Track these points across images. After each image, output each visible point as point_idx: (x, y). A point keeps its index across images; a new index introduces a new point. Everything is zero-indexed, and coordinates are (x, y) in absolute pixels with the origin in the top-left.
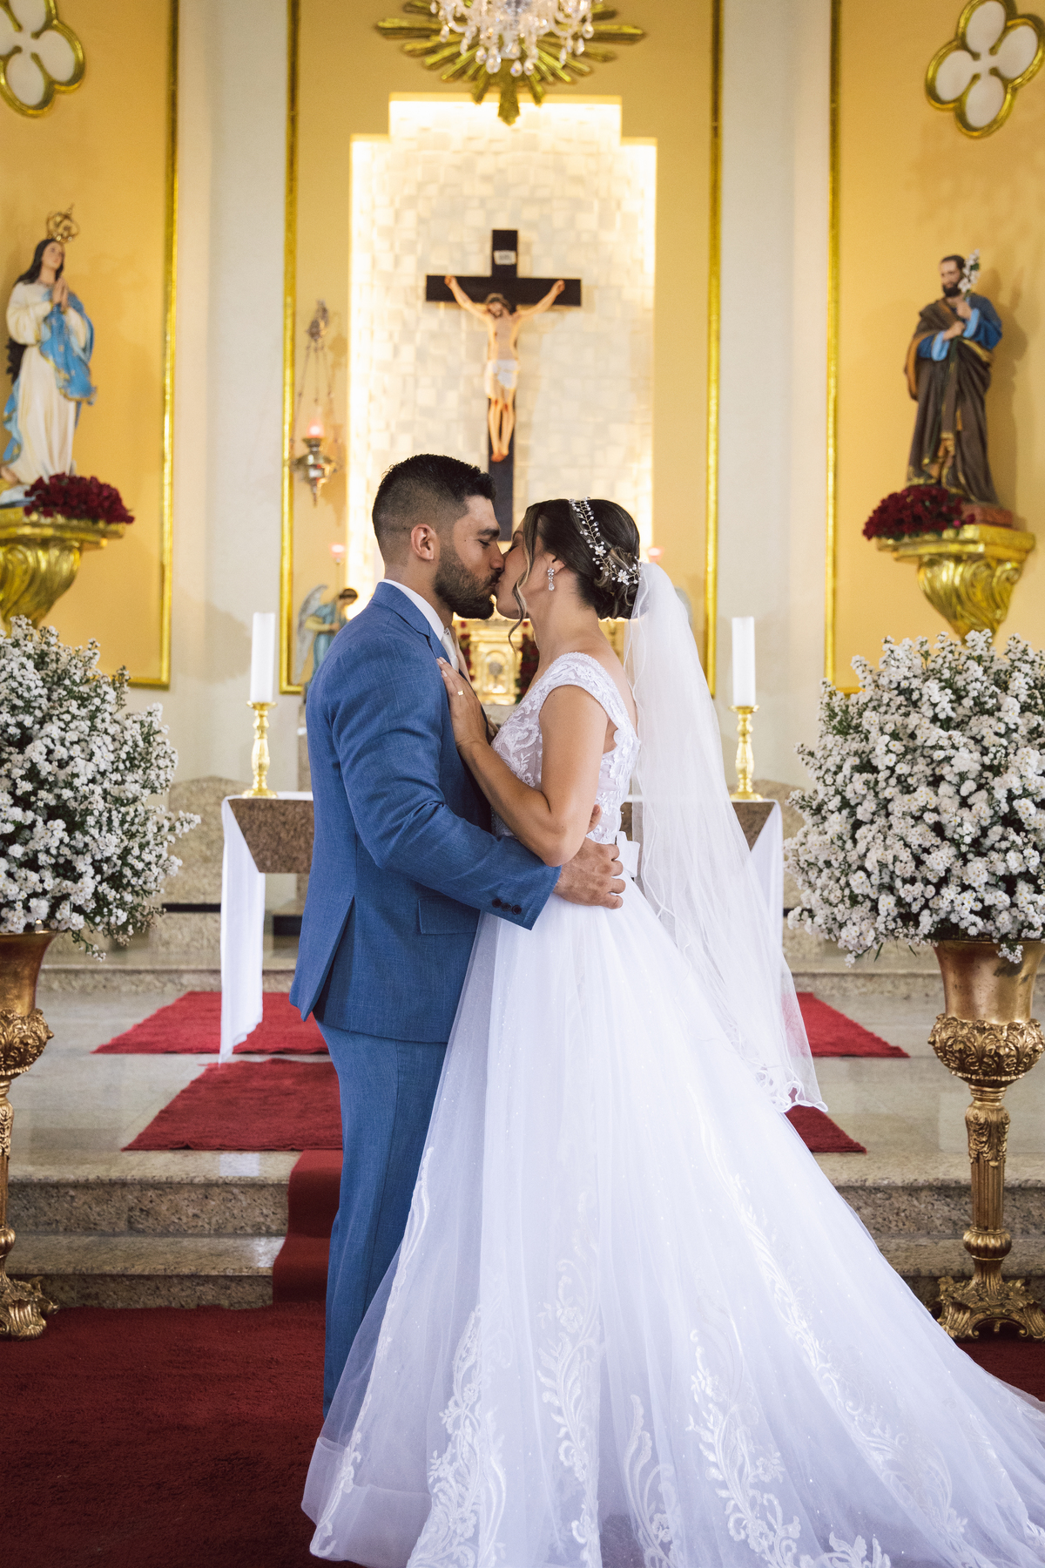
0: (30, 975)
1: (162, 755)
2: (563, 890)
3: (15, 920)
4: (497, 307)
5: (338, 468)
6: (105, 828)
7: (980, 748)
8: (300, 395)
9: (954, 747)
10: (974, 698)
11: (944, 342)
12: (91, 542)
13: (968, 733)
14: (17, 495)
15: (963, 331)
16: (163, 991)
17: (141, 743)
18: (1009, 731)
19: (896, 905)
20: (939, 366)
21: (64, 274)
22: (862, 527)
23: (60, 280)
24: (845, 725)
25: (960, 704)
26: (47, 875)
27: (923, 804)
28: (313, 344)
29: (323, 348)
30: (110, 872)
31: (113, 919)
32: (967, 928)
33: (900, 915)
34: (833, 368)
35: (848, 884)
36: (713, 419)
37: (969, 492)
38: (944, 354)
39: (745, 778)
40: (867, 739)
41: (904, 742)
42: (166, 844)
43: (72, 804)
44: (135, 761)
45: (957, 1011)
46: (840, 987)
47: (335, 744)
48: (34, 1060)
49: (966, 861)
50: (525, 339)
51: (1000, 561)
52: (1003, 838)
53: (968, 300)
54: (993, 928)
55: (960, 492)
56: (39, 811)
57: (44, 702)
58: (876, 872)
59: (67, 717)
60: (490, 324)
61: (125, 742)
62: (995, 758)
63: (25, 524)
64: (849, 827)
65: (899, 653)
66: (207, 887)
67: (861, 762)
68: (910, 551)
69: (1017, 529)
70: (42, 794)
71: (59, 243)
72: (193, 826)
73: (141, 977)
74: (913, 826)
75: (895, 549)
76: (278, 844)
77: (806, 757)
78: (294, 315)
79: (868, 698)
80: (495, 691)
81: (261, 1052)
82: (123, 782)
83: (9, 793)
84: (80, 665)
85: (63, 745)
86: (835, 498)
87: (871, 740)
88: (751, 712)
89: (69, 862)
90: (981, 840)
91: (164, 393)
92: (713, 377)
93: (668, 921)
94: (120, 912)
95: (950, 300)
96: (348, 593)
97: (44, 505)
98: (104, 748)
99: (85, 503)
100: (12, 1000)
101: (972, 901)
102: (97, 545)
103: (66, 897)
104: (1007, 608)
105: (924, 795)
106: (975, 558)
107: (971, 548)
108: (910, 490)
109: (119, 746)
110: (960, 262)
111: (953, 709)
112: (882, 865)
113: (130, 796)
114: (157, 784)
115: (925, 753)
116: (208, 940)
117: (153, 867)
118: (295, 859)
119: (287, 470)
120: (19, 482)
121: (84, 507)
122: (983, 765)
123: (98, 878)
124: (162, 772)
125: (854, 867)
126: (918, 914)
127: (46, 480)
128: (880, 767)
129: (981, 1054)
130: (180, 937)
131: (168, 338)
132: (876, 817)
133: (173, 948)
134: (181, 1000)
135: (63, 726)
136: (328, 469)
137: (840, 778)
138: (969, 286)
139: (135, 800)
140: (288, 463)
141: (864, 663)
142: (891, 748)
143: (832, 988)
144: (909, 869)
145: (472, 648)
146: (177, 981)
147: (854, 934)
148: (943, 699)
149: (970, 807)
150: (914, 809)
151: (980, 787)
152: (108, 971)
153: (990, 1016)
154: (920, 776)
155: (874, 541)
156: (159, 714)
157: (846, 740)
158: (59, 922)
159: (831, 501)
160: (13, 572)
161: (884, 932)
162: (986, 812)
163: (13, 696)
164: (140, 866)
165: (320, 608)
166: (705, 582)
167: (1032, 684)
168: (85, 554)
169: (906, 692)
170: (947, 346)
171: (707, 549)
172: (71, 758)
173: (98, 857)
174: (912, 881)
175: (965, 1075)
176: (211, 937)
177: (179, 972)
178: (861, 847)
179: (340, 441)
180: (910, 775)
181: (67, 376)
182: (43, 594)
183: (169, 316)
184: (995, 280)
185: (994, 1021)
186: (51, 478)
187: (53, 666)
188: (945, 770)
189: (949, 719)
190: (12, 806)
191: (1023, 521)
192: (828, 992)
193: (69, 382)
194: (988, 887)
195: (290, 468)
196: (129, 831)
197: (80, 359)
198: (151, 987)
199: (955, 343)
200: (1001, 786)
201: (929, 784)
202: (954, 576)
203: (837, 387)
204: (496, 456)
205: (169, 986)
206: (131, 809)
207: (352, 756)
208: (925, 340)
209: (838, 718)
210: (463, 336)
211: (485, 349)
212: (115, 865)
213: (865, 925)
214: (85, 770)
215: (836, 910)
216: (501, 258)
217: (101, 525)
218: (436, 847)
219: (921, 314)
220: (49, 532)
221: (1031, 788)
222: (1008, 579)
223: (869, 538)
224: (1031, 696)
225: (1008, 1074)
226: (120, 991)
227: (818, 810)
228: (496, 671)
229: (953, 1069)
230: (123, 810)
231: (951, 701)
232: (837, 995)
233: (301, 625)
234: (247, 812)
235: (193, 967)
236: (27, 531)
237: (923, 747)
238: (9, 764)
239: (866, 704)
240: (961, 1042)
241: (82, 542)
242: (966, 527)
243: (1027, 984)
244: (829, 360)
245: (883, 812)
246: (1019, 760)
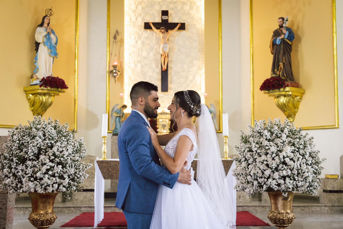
0: (52, 203)
1: (84, 150)
2: (179, 180)
3: (50, 189)
4: (163, 31)
5: (121, 73)
6: (71, 167)
7: (277, 146)
8: (111, 54)
9: (271, 146)
10: (275, 134)
11: (279, 40)
12: (57, 94)
13: (274, 143)
14: (38, 82)
15: (284, 37)
16: (76, 213)
17: (79, 147)
18: (284, 142)
19: (258, 183)
20: (278, 46)
21: (50, 24)
22: (260, 88)
23: (49, 26)
24: (246, 141)
25: (273, 136)
26: (57, 178)
27: (264, 159)
28: (115, 41)
29: (117, 42)
30: (72, 177)
31: (72, 189)
32: (274, 189)
33: (259, 186)
34: (252, 46)
35: (247, 179)
36: (220, 59)
37: (287, 78)
38: (280, 43)
39: (226, 154)
40: (251, 144)
41: (259, 145)
42: (85, 171)
43: (63, 162)
44: (78, 151)
45: (274, 209)
46: (255, 209)
47: (126, 148)
48: (53, 223)
49: (274, 173)
50: (170, 38)
51: (296, 96)
52: (282, 167)
53: (285, 29)
54: (281, 189)
55: (285, 78)
56: (55, 163)
57: (57, 138)
58: (253, 176)
59: (62, 141)
60: (161, 35)
61: (75, 147)
62: (280, 148)
63: (40, 89)
64: (247, 165)
65: (258, 124)
66: (87, 185)
67: (249, 149)
68: (272, 94)
69: (300, 88)
70: (56, 159)
71: (49, 16)
72: (91, 167)
73: (70, 209)
74: (261, 165)
75: (268, 93)
76: (109, 172)
77: (237, 148)
78: (110, 33)
79: (251, 134)
80: (164, 132)
81: (104, 226)
82: (75, 156)
83: (49, 159)
84: (64, 128)
85: (61, 148)
86: (253, 80)
87: (252, 144)
88: (228, 137)
89: (62, 175)
90: (278, 168)
91: (76, 54)
92: (220, 48)
93: (201, 186)
94: (74, 187)
95: (281, 29)
96: (124, 106)
97: (45, 84)
98: (70, 148)
99: (56, 84)
100: (48, 209)
101: (275, 182)
102: (58, 94)
103: (62, 183)
104: (298, 108)
105: (264, 157)
106: (289, 95)
107: (288, 93)
108: (272, 78)
109: (74, 148)
110: (283, 19)
111: (271, 137)
112: (254, 174)
113: (77, 159)
114: (83, 157)
115: (264, 147)
116: (88, 199)
117: (82, 176)
118: (113, 176)
119: (108, 74)
120: (38, 78)
121: (55, 85)
122: (277, 150)
123: (69, 179)
124: (84, 154)
125: (248, 175)
126: (263, 185)
127: (45, 78)
128: (254, 151)
129: (280, 219)
130: (80, 198)
131: (77, 40)
132: (253, 163)
133: (78, 201)
134: (81, 214)
135: (61, 143)
136: (119, 73)
137: (244, 153)
138: (285, 25)
139: (77, 160)
140: (108, 72)
141: (250, 126)
142: (256, 146)
143: (253, 210)
144: (261, 175)
145: (157, 120)
146: (80, 210)
147: (248, 191)
148: (268, 134)
149: (275, 160)
150: (261, 160)
151: (277, 155)
152: (61, 207)
153: (282, 210)
154: (263, 153)
155: (263, 91)
156: (83, 140)
157: (246, 144)
158: (60, 190)
159: (252, 80)
160: (36, 102)
161: (255, 190)
162: (278, 161)
163: (49, 136)
164: (79, 176)
165: (117, 110)
166: (219, 102)
167: (289, 131)
168: (55, 97)
169: (260, 133)
170: (280, 40)
171: (219, 93)
172: (63, 151)
173: (69, 174)
174: (262, 178)
175: (276, 225)
176: (88, 198)
177: (81, 207)
178: (250, 170)
179: (122, 66)
180: (261, 152)
181: (51, 51)
182: (44, 108)
183: (77, 34)
184: (293, 23)
185: (282, 211)
186: (47, 77)
187: (58, 129)
188: (269, 151)
189: (270, 139)
190: (49, 162)
191: (302, 86)
192: (252, 211)
193: (51, 52)
194: (279, 179)
195: (109, 73)
196: (76, 168)
197: (54, 46)
198: (73, 211)
199: (282, 40)
200: (281, 155)
201: (265, 155)
202: (284, 100)
203: (253, 51)
204: (163, 69)
205: (78, 211)
206: (77, 163)
207: (131, 151)
208: (274, 39)
209: (244, 139)
210: (154, 38)
211: (160, 41)
212: (73, 176)
213: (251, 188)
214: (66, 153)
215: (244, 185)
216: (164, 18)
217: (60, 89)
218: (151, 171)
219: (274, 32)
220: (46, 91)
221: (288, 155)
222: (298, 101)
223: (262, 91)
224: (289, 134)
225: (286, 224)
226: (65, 213)
227: (240, 161)
228: (164, 126)
229: (273, 223)
230: (75, 163)
231: (270, 135)
232: (255, 212)
233: (112, 115)
234: (101, 164)
235: (84, 206)
236: (40, 91)
237: (264, 146)
238: (48, 152)
239: (251, 136)
240: (275, 216)
241: (54, 94)
242: (286, 87)
243: (290, 202)
244: (251, 43)
245: (255, 161)
246: (285, 149)
